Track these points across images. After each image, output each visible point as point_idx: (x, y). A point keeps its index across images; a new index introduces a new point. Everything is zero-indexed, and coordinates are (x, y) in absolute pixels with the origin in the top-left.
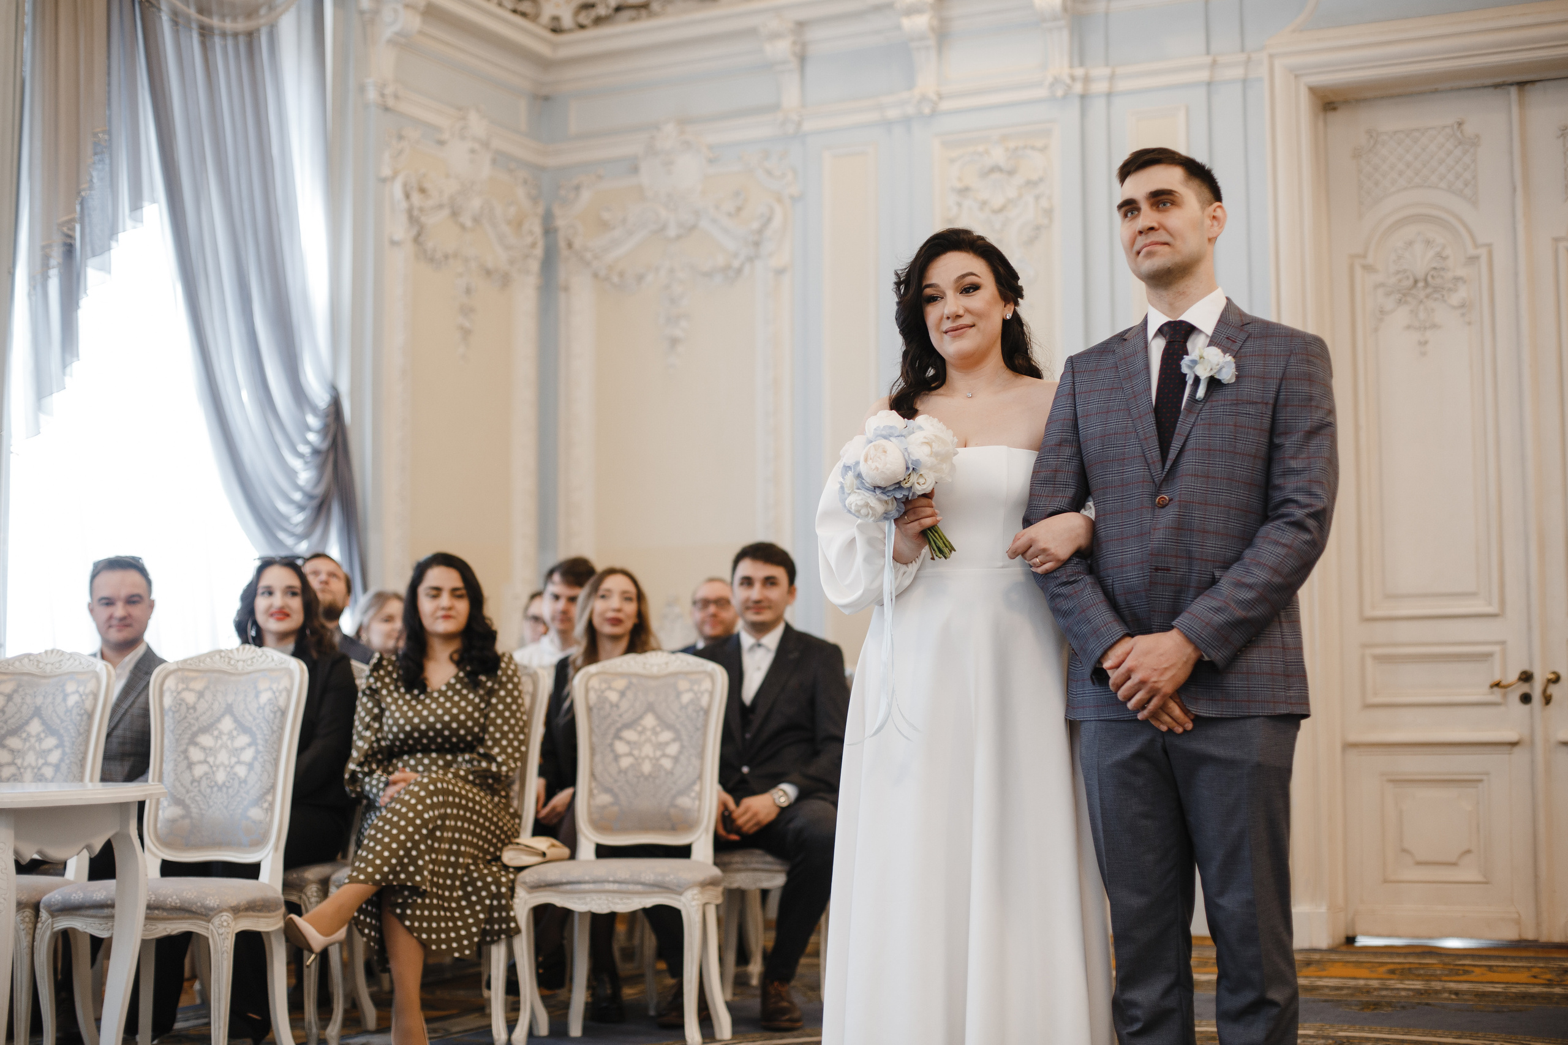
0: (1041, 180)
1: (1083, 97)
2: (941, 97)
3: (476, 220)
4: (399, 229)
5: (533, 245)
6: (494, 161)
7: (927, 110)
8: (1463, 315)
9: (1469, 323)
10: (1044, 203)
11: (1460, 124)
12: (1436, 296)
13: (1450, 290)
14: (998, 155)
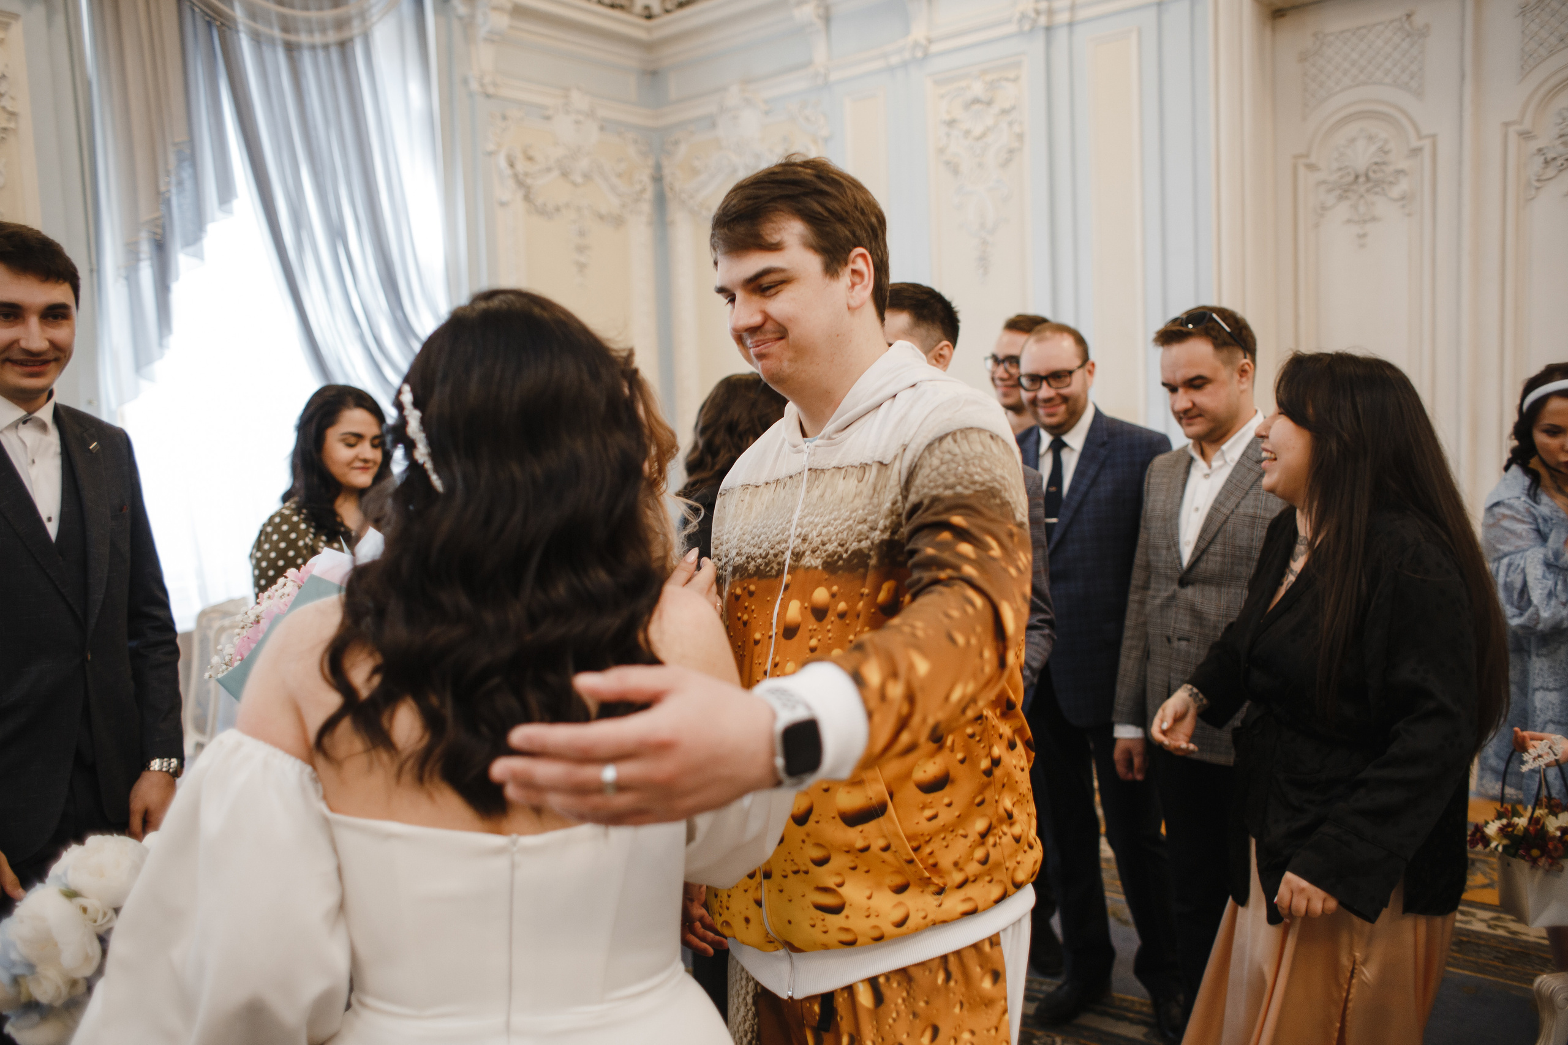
0: (1013, 108)
1: (1049, 29)
2: (930, 41)
3: (587, 177)
4: (507, 191)
5: (643, 191)
6: (602, 128)
7: (919, 54)
8: (1403, 206)
9: (1409, 215)
10: (1017, 129)
11: (1409, 16)
12: (1377, 189)
13: (1391, 183)
14: (978, 89)
